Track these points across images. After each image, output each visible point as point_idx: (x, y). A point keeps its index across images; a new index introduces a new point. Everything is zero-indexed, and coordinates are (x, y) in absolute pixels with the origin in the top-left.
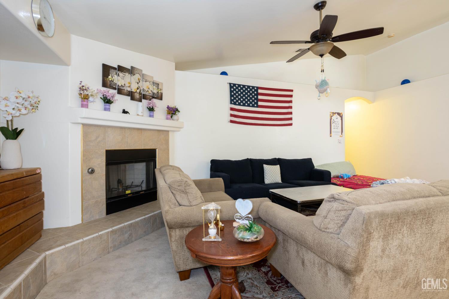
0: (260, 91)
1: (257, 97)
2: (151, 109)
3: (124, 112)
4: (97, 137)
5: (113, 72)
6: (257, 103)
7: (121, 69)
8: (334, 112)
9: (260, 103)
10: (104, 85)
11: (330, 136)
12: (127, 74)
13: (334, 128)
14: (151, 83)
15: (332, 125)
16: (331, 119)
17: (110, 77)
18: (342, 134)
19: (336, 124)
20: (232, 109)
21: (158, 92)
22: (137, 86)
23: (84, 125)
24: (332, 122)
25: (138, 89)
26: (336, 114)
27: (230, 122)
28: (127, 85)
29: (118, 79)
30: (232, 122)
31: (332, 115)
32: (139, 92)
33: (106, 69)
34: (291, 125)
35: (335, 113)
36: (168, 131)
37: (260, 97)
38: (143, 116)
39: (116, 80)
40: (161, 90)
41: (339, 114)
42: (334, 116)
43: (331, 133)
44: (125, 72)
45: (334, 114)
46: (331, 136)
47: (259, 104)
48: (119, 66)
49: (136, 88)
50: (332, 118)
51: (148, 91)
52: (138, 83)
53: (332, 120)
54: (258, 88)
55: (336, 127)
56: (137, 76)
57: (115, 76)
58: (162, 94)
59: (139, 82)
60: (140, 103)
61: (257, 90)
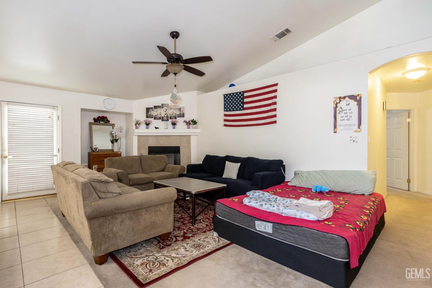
0: (246, 94)
1: (243, 101)
2: (174, 124)
3: (156, 128)
4: (144, 141)
5: (151, 110)
6: (242, 107)
7: (156, 107)
8: (342, 96)
9: (246, 106)
10: (147, 117)
11: (333, 132)
12: (159, 109)
13: (341, 120)
14: (175, 109)
15: (338, 116)
16: (336, 107)
17: (149, 113)
18: (359, 128)
19: (345, 113)
20: (225, 115)
21: (180, 113)
22: (165, 113)
23: (138, 136)
24: (338, 112)
25: (166, 114)
26: (347, 98)
27: (224, 126)
28: (159, 114)
29: (154, 113)
30: (225, 125)
31: (338, 101)
32: (167, 116)
33: (148, 110)
34: (275, 122)
35: (344, 98)
36: (190, 135)
37: (246, 100)
38: (167, 129)
39: (153, 113)
40: (182, 111)
41: (352, 97)
42: (341, 102)
43: (335, 127)
44: (157, 108)
45: (342, 99)
46: (335, 132)
47: (244, 107)
48: (154, 106)
49: (165, 114)
50: (339, 105)
51: (173, 114)
52: (165, 112)
53: (338, 109)
54: (244, 92)
55: (347, 118)
56: (165, 108)
57: (152, 111)
58: (184, 114)
59: (167, 111)
60: (168, 122)
61: (243, 95)
